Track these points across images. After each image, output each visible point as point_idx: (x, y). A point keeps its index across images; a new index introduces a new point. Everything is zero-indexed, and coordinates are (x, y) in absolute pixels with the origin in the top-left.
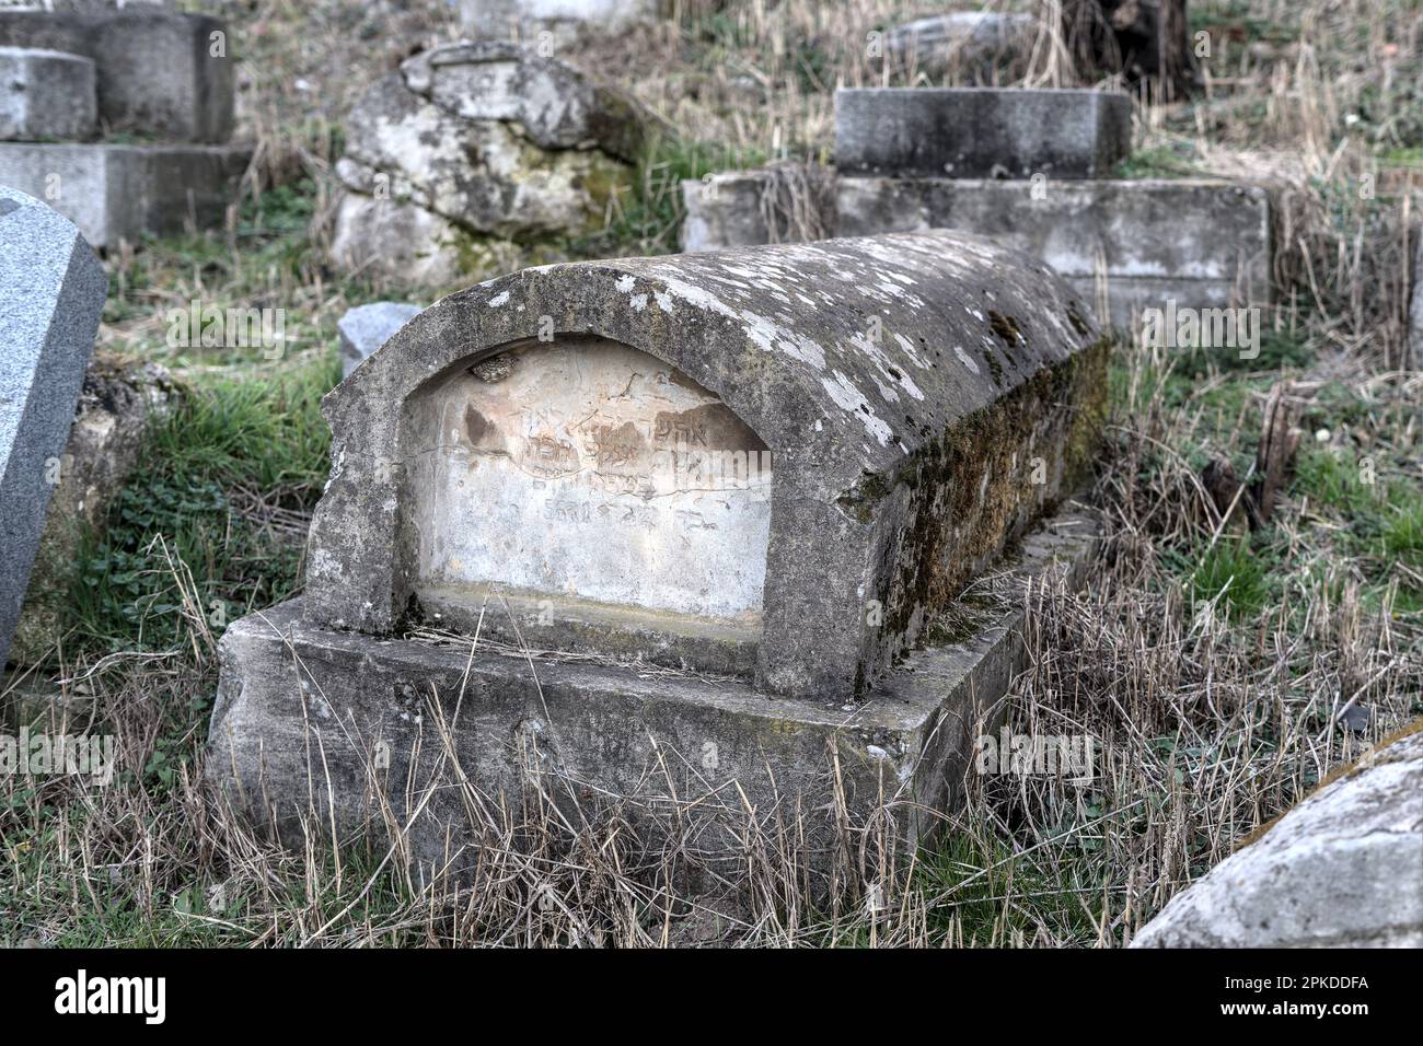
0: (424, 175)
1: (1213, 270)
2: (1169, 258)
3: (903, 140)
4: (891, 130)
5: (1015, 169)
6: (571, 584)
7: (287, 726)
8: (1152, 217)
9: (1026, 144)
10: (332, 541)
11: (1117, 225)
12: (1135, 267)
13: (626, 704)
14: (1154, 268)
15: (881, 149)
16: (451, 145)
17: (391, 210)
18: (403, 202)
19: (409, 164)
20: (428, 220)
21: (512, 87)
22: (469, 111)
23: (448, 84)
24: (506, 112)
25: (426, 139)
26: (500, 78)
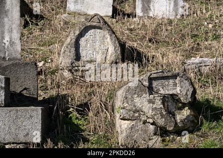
0: (150, 113)
16: (159, 104)
17: (140, 125)
18: (145, 122)
19: (145, 109)
20: (152, 127)
21: (175, 85)
22: (162, 92)
23: (155, 84)
24: (173, 92)
25: (150, 101)
26: (171, 81)
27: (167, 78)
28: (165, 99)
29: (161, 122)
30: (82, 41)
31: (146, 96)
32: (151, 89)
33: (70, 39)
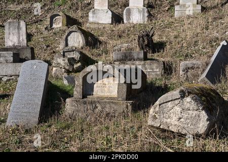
0: (63, 65)
1: (158, 70)
2: (152, 69)
3: (121, 57)
4: (120, 56)
5: (134, 60)
6: (98, 94)
7: (73, 108)
8: (151, 65)
9: (136, 57)
10: (76, 91)
11: (146, 66)
12: (149, 70)
13: (106, 102)
14: (151, 70)
15: (119, 58)
16: (66, 61)
17: (59, 69)
18: (61, 68)
19: (61, 63)
20: (64, 70)
21: (74, 54)
22: (68, 57)
23: (66, 54)
24: (73, 57)
25: (63, 60)
26: (72, 53)
27: (71, 51)
28: (69, 60)
29: (67, 68)
30: (69, 38)
31: (62, 58)
32: (64, 56)
33: (64, 37)
